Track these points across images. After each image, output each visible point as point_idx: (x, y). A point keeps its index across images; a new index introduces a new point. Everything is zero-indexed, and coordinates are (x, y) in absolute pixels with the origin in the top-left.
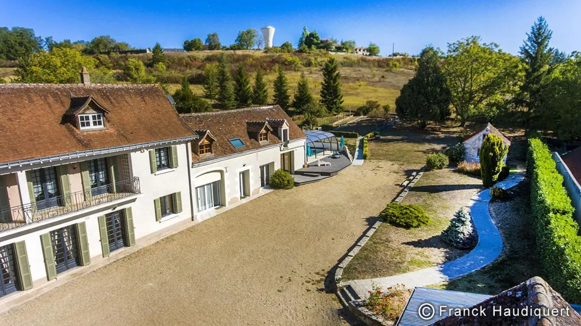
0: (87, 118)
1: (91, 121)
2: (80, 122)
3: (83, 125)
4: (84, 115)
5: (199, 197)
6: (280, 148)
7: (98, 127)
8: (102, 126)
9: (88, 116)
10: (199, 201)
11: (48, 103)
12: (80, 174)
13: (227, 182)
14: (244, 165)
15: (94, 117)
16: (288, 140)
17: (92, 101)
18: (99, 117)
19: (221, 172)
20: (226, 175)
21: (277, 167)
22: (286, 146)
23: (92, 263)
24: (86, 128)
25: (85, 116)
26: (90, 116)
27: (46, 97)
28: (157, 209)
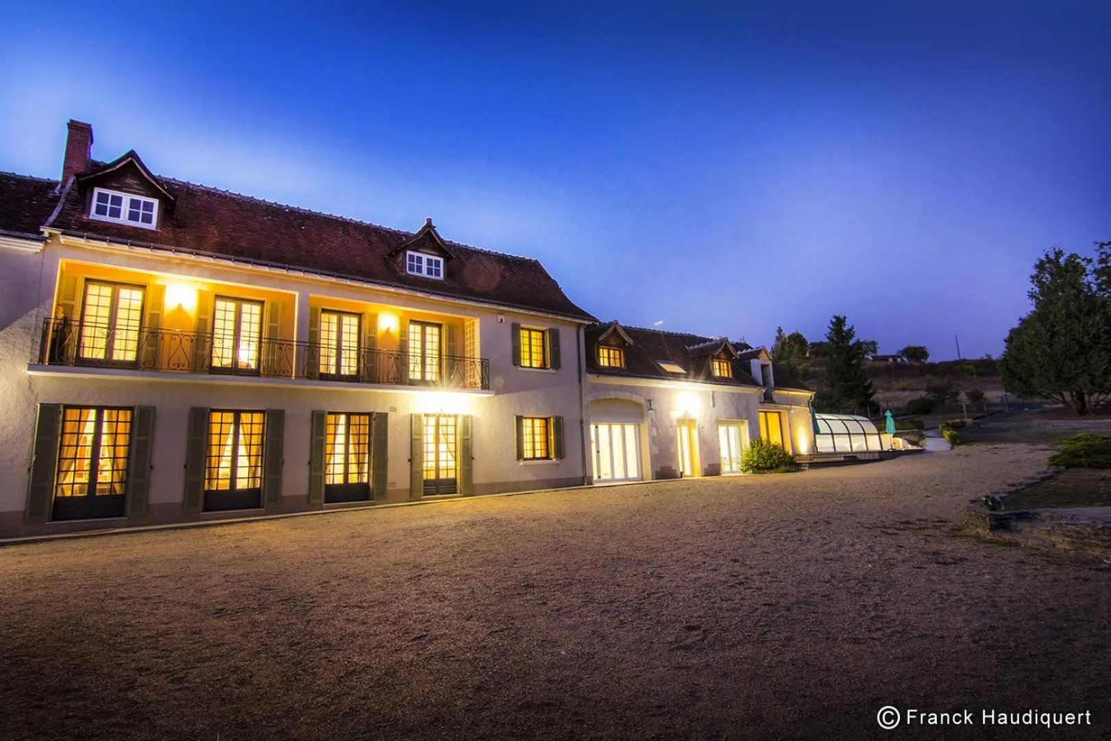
0: (420, 260)
1: (425, 266)
2: (408, 262)
3: (411, 268)
4: (416, 255)
7: (433, 277)
8: (440, 279)
9: (422, 258)
11: (369, 241)
15: (429, 261)
17: (429, 231)
18: (437, 264)
19: (641, 407)
24: (415, 274)
26: (425, 258)
27: (368, 235)
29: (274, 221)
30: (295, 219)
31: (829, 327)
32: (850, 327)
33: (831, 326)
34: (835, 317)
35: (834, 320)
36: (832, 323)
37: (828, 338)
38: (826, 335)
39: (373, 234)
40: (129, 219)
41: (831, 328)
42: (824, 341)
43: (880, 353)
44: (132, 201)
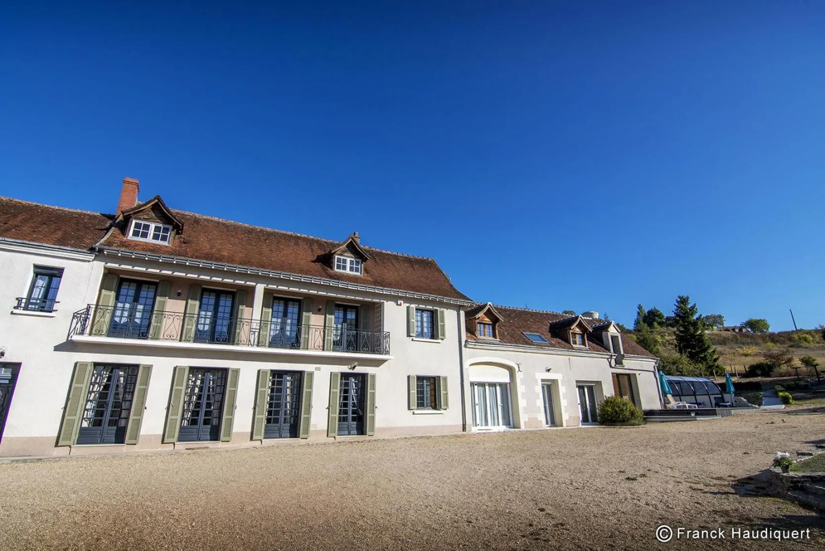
0: (345, 262)
1: (348, 265)
2: (336, 263)
3: (339, 267)
4: (342, 257)
5: (477, 402)
6: (610, 363)
7: (354, 273)
8: (358, 274)
9: (346, 259)
10: (477, 407)
11: (312, 249)
12: (323, 316)
13: (521, 389)
14: (549, 370)
15: (352, 262)
16: (622, 353)
17: (351, 241)
18: (357, 263)
19: (510, 369)
20: (519, 376)
21: (608, 390)
22: (619, 362)
23: (311, 439)
24: (341, 271)
25: (343, 259)
26: (348, 260)
27: (311, 245)
28: (412, 392)
29: (249, 237)
30: (263, 236)
31: (675, 305)
32: (692, 305)
33: (677, 304)
34: (679, 297)
35: (679, 300)
36: (677, 302)
37: (675, 313)
38: (673, 311)
39: (315, 244)
40: (153, 239)
41: (677, 306)
42: (672, 316)
43: (726, 324)
44: (156, 227)
